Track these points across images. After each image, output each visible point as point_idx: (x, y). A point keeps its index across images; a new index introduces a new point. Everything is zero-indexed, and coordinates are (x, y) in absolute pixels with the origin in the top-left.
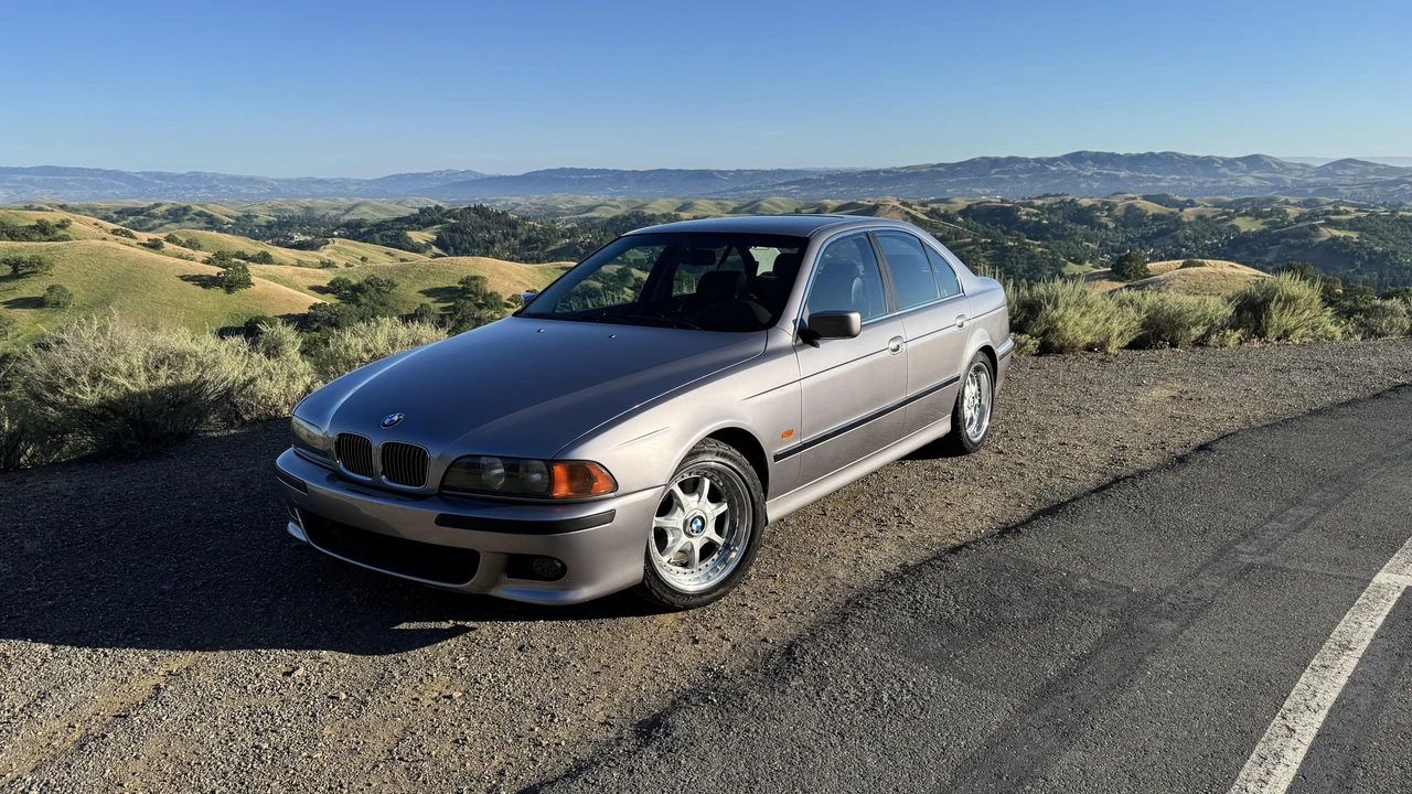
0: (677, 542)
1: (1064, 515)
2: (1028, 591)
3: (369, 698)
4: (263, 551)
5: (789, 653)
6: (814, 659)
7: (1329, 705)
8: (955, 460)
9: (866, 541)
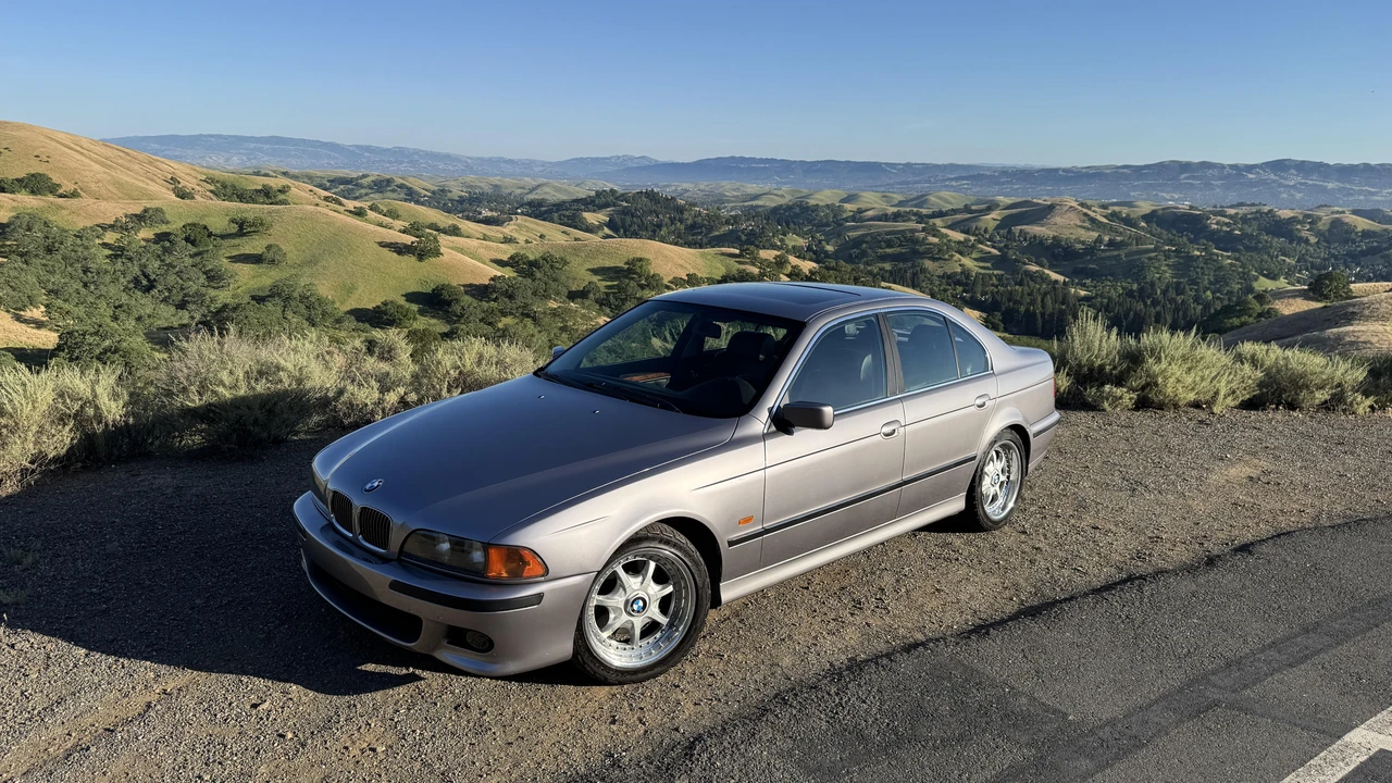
0: (618, 620)
1: (1046, 618)
2: (958, 706)
5: (691, 748)
6: (710, 758)
8: (972, 536)
9: (833, 624)
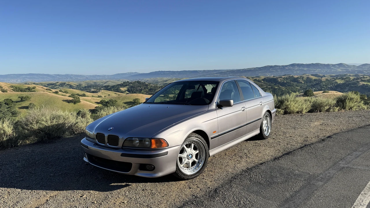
0: (185, 161)
1: (291, 154)
2: (281, 174)
3: (102, 203)
4: (77, 165)
5: (216, 191)
6: (222, 193)
7: (367, 204)
8: (261, 141)
9: (237, 162)
